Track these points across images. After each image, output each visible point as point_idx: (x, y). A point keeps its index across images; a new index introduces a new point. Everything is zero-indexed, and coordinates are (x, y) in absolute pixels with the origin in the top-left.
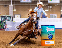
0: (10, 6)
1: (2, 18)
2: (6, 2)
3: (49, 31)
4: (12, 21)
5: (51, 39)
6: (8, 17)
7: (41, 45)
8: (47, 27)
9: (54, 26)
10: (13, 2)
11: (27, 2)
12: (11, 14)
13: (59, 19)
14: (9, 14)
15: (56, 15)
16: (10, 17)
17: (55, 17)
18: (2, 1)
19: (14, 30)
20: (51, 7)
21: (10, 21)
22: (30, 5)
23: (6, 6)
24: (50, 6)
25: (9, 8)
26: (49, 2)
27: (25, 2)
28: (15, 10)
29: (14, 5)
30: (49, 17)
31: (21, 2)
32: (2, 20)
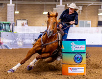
0: (8, 5)
3: (76, 49)
4: (13, 31)
6: (5, 24)
7: (61, 74)
9: (84, 40)
12: (10, 19)
13: (95, 29)
14: (7, 18)
15: (89, 22)
16: (9, 24)
17: (88, 25)
19: (14, 48)
21: (8, 31)
24: (80, 6)
25: (7, 9)
28: (17, 12)
29: (15, 4)
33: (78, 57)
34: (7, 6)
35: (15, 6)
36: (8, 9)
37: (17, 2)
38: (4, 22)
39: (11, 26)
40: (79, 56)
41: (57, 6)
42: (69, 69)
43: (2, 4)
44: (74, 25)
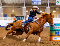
1: (16, 18)
2: (19, 4)
5: (58, 35)
6: (22, 17)
7: (49, 41)
10: (26, 4)
11: (38, 4)
12: (24, 15)
14: (22, 14)
16: (23, 17)
18: (17, 3)
20: (58, 9)
22: (40, 6)
23: (19, 7)
26: (57, 4)
27: (36, 4)
28: (27, 11)
30: (56, 17)
31: (33, 4)
32: (17, 19)
34: (22, 8)
35: (26, 8)
36: (23, 9)
37: (27, 6)
39: (24, 18)
40: (58, 32)
41: (47, 8)
42: (53, 38)
43: (20, 7)
44: (55, 17)
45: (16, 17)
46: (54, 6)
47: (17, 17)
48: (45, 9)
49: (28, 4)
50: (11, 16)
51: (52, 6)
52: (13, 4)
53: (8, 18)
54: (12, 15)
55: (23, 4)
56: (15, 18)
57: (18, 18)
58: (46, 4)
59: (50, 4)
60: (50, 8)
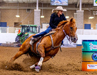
2: (29, 4)
3: (94, 49)
5: (96, 61)
6: (32, 27)
7: (81, 70)
8: (91, 43)
10: (40, 5)
11: (61, 4)
12: (37, 23)
16: (36, 27)
18: (24, 3)
21: (35, 33)
25: (34, 14)
26: (95, 5)
29: (41, 10)
31: (53, 4)
33: (95, 56)
34: (34, 11)
35: (41, 12)
37: (42, 8)
38: (32, 25)
39: (38, 29)
41: (77, 11)
44: (92, 28)
45: (23, 27)
46: (91, 9)
47: (25, 26)
48: (75, 14)
49: (44, 4)
50: (14, 25)
51: (87, 9)
52: (18, 4)
53: (8, 28)
54: (15, 23)
55: (34, 4)
56: (21, 29)
57: (26, 29)
58: (76, 5)
59: (84, 5)
60: (83, 11)
